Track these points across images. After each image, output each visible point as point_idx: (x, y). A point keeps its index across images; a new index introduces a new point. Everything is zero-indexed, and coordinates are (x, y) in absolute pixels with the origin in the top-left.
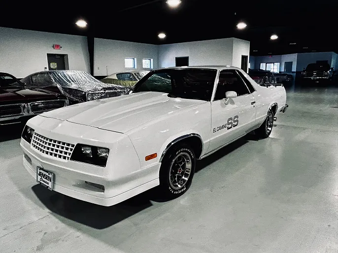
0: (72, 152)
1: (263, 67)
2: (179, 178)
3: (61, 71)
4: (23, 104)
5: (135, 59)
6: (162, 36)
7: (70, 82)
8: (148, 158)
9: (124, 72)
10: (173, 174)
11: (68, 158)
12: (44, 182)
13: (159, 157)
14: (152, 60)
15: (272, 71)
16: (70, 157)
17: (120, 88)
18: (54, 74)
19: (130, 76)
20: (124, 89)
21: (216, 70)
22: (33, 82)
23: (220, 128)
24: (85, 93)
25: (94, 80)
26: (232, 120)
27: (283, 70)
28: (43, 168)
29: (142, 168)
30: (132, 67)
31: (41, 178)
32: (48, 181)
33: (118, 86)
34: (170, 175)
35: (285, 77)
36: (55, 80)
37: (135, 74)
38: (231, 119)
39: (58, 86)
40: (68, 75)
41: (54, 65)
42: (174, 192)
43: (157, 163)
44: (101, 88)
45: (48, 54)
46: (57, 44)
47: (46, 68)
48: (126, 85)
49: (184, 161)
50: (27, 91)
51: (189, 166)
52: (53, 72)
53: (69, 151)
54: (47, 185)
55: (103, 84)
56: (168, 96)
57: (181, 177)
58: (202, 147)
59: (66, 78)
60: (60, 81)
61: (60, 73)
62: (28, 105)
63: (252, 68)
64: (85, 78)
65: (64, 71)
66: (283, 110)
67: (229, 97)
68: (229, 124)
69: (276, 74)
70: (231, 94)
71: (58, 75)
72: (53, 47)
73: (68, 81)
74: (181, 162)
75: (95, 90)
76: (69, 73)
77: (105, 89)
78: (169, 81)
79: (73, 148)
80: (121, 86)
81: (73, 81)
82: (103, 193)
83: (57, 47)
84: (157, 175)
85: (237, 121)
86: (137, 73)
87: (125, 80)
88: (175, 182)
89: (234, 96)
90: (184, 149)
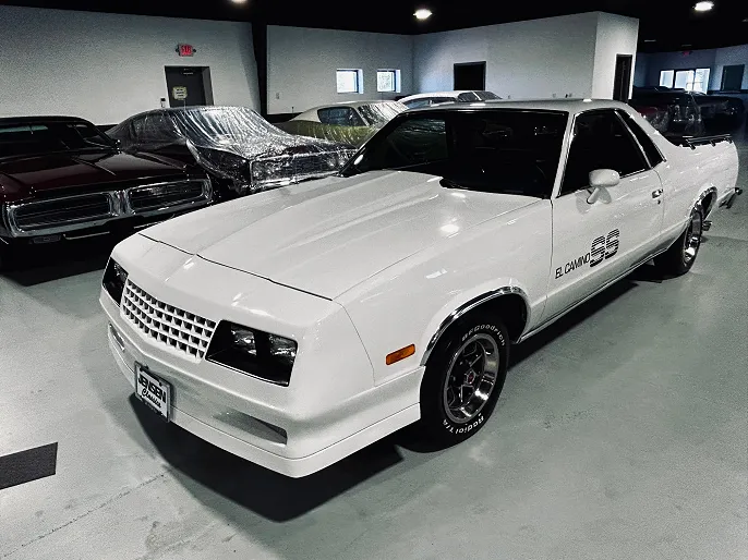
0: (209, 340)
1: (666, 79)
2: (468, 392)
3: (194, 110)
4: (112, 193)
5: (361, 71)
6: (423, 14)
7: (214, 135)
8: (394, 358)
9: (334, 104)
10: (454, 386)
11: (202, 353)
12: (151, 399)
13: (422, 351)
14: (398, 72)
15: (688, 89)
16: (205, 350)
17: (325, 145)
18: (180, 116)
19: (349, 114)
20: (333, 148)
21: (567, 114)
22: (135, 134)
23: (574, 265)
24: (248, 161)
25: (268, 128)
26: (603, 242)
27: (717, 87)
28: (147, 367)
29: (377, 383)
30: (353, 89)
31: (144, 391)
32: (159, 400)
33: (320, 141)
34: (446, 389)
35: (723, 105)
36: (182, 128)
37: (359, 109)
38: (601, 240)
39: (189, 144)
40: (210, 119)
41: (181, 93)
42: (454, 431)
43: (414, 367)
44: (283, 148)
45: (166, 68)
46: (185, 42)
47: (163, 100)
48: (337, 138)
49: (480, 352)
50: (123, 158)
51: (492, 364)
52: (177, 112)
53: (203, 337)
54: (158, 408)
55: (288, 136)
56: (443, 183)
57: (472, 391)
58: (526, 317)
59: (206, 124)
60: (193, 133)
61: (193, 114)
62: (122, 194)
63: (640, 85)
64: (247, 123)
65: (201, 109)
66: (728, 203)
67: (599, 186)
68: (595, 252)
69: (699, 98)
70: (604, 176)
71: (189, 120)
72: (177, 50)
73: (210, 131)
74: (474, 354)
75: (270, 152)
76: (212, 112)
77: (291, 150)
78: (439, 125)
79: (213, 330)
80: (327, 142)
81: (220, 133)
82: (282, 445)
83: (185, 50)
84: (415, 396)
85: (616, 243)
86: (365, 107)
87: (335, 123)
88: (458, 404)
89: (611, 181)
90: (483, 327)
